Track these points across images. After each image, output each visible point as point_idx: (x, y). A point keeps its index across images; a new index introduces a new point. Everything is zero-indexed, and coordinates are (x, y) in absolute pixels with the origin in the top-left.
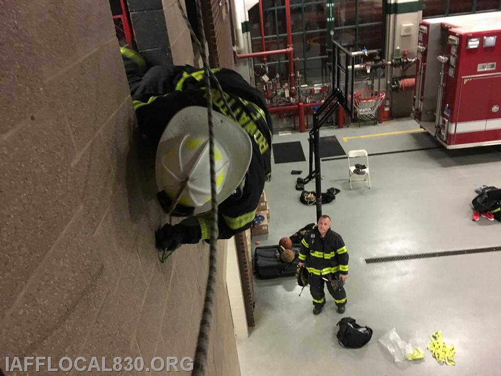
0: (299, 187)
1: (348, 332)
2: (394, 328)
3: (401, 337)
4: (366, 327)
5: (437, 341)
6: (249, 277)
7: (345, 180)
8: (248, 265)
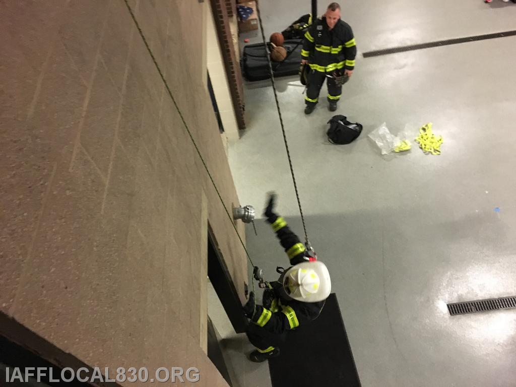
1: (338, 129)
2: (385, 123)
3: (390, 131)
4: (356, 124)
5: (425, 133)
6: (236, 78)
8: (234, 66)
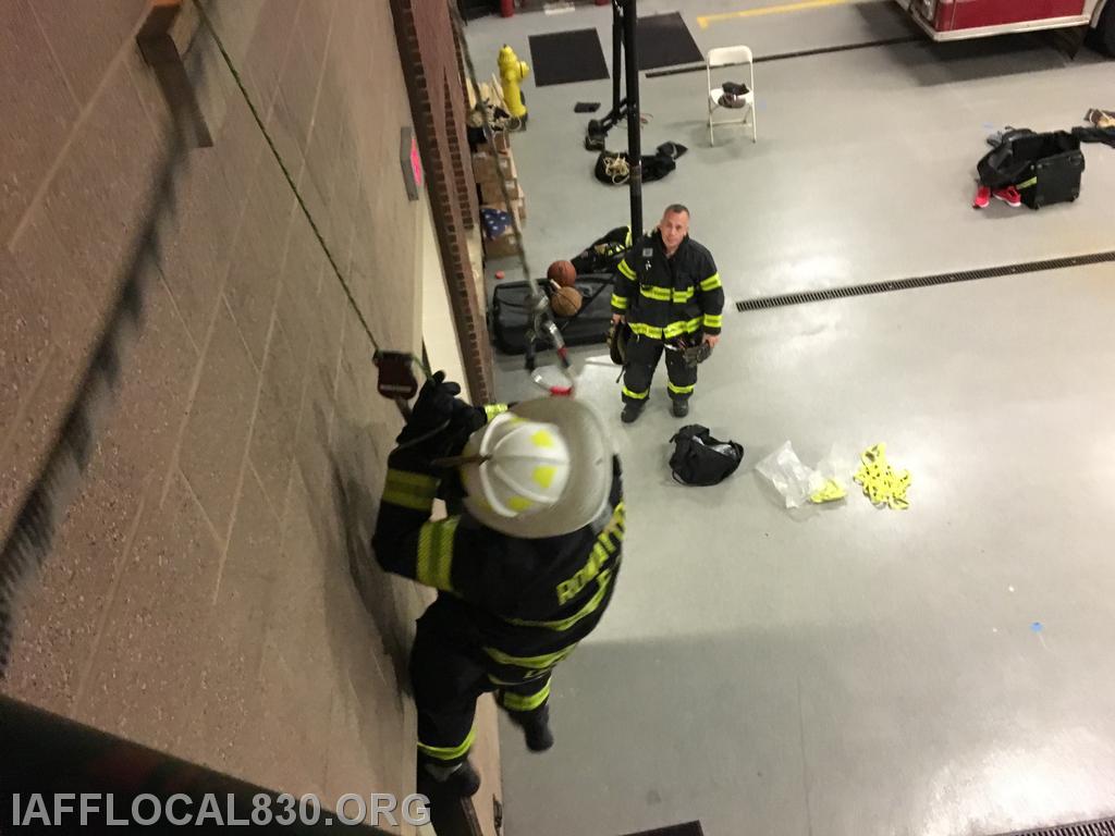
0: (592, 142)
3: (800, 459)
4: (730, 443)
5: (874, 464)
7: (698, 122)
8: (476, 323)
